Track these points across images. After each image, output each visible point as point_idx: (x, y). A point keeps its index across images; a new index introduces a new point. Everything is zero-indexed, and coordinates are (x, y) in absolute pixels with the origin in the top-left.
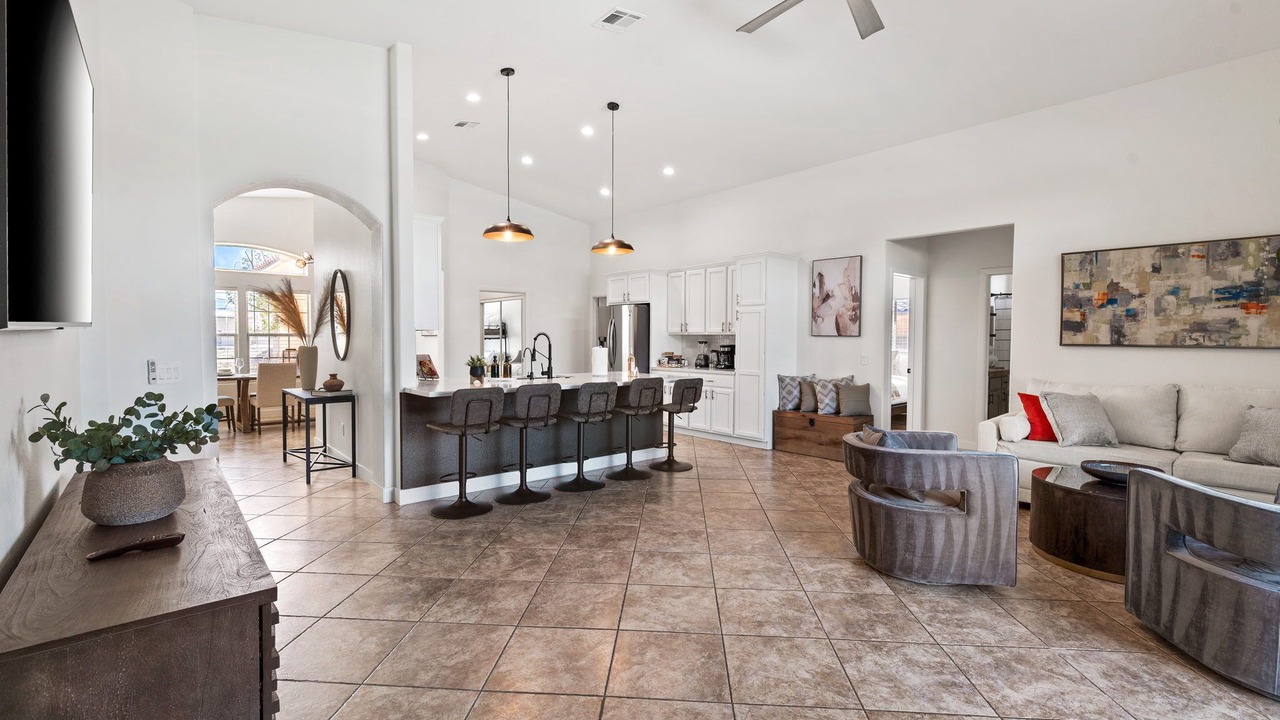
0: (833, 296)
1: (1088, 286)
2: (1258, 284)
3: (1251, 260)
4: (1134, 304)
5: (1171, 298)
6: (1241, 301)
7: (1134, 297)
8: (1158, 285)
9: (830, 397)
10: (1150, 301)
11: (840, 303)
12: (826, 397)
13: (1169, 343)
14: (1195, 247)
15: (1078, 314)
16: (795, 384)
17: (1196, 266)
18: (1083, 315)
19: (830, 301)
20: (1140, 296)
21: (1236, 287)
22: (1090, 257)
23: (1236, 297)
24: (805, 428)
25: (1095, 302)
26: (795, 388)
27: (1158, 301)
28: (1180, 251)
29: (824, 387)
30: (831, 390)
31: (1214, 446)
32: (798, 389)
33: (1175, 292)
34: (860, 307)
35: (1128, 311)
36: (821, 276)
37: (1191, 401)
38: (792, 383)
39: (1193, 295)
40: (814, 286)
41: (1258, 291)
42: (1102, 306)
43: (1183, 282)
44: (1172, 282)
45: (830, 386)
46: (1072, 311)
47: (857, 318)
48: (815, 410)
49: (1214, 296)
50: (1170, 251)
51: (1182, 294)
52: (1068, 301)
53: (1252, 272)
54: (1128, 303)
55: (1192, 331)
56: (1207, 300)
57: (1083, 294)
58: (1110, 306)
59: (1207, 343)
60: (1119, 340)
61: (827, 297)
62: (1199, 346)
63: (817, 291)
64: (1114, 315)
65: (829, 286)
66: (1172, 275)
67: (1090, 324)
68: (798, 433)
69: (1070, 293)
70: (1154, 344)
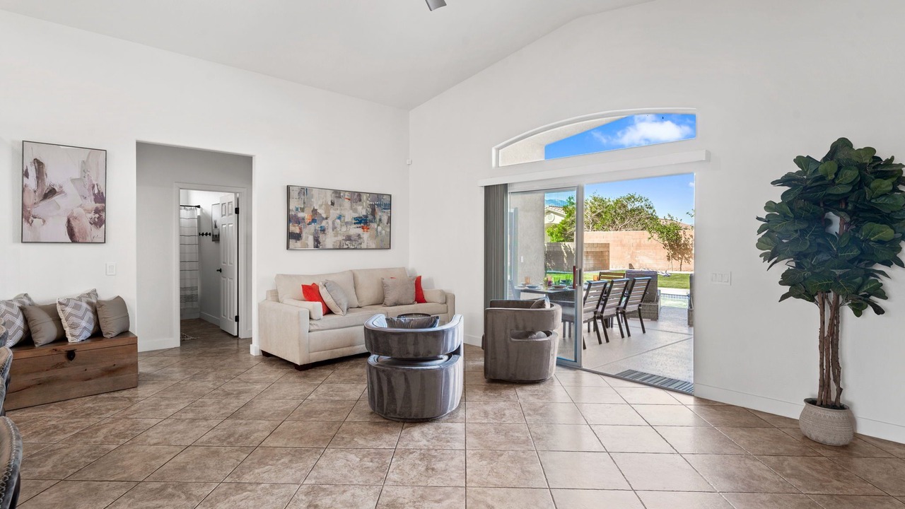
0: (62, 192)
1: (303, 210)
2: (366, 217)
3: (364, 204)
4: (324, 223)
5: (338, 221)
6: (362, 225)
7: (323, 219)
8: (334, 213)
9: (86, 318)
10: (330, 221)
11: (72, 202)
12: (82, 318)
13: (338, 247)
14: (347, 193)
15: (297, 228)
16: (16, 310)
17: (347, 204)
18: (300, 229)
19: (56, 198)
20: (326, 219)
21: (360, 217)
22: (304, 191)
23: (360, 223)
24: (59, 366)
25: (306, 221)
26: (17, 316)
27: (333, 223)
28: (342, 194)
29: (77, 307)
30: (87, 310)
31: (373, 301)
32: (21, 317)
33: (339, 218)
34: (104, 209)
35: (321, 227)
36: (39, 165)
37: (360, 279)
38: (9, 309)
39: (346, 220)
40: (26, 174)
41: (366, 220)
42: (309, 224)
43: (343, 212)
44: (338, 212)
45: (85, 305)
46: (294, 226)
47: (100, 222)
48: (62, 338)
49: (354, 221)
50: (337, 193)
51: (342, 219)
52: (291, 219)
53: (365, 210)
54: (321, 223)
55: (346, 240)
56: (351, 224)
57: (301, 215)
58: (313, 224)
59: (352, 247)
60: (317, 244)
61: (51, 193)
62: (348, 249)
63: (31, 182)
64: (315, 230)
65: (53, 178)
66: (339, 208)
67: (304, 235)
68: (44, 376)
69: (293, 213)
70: (332, 247)
